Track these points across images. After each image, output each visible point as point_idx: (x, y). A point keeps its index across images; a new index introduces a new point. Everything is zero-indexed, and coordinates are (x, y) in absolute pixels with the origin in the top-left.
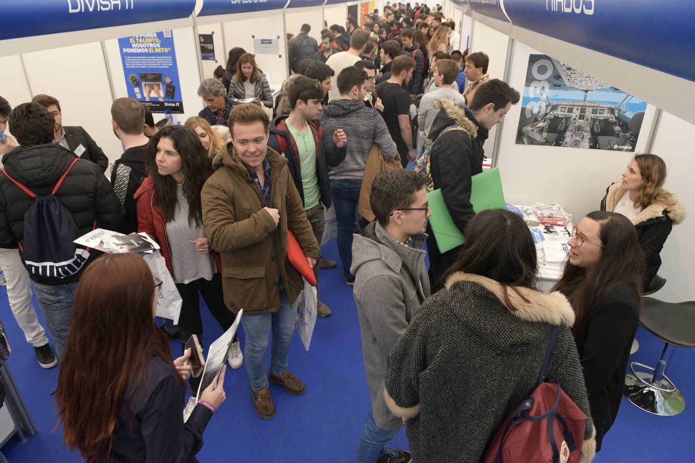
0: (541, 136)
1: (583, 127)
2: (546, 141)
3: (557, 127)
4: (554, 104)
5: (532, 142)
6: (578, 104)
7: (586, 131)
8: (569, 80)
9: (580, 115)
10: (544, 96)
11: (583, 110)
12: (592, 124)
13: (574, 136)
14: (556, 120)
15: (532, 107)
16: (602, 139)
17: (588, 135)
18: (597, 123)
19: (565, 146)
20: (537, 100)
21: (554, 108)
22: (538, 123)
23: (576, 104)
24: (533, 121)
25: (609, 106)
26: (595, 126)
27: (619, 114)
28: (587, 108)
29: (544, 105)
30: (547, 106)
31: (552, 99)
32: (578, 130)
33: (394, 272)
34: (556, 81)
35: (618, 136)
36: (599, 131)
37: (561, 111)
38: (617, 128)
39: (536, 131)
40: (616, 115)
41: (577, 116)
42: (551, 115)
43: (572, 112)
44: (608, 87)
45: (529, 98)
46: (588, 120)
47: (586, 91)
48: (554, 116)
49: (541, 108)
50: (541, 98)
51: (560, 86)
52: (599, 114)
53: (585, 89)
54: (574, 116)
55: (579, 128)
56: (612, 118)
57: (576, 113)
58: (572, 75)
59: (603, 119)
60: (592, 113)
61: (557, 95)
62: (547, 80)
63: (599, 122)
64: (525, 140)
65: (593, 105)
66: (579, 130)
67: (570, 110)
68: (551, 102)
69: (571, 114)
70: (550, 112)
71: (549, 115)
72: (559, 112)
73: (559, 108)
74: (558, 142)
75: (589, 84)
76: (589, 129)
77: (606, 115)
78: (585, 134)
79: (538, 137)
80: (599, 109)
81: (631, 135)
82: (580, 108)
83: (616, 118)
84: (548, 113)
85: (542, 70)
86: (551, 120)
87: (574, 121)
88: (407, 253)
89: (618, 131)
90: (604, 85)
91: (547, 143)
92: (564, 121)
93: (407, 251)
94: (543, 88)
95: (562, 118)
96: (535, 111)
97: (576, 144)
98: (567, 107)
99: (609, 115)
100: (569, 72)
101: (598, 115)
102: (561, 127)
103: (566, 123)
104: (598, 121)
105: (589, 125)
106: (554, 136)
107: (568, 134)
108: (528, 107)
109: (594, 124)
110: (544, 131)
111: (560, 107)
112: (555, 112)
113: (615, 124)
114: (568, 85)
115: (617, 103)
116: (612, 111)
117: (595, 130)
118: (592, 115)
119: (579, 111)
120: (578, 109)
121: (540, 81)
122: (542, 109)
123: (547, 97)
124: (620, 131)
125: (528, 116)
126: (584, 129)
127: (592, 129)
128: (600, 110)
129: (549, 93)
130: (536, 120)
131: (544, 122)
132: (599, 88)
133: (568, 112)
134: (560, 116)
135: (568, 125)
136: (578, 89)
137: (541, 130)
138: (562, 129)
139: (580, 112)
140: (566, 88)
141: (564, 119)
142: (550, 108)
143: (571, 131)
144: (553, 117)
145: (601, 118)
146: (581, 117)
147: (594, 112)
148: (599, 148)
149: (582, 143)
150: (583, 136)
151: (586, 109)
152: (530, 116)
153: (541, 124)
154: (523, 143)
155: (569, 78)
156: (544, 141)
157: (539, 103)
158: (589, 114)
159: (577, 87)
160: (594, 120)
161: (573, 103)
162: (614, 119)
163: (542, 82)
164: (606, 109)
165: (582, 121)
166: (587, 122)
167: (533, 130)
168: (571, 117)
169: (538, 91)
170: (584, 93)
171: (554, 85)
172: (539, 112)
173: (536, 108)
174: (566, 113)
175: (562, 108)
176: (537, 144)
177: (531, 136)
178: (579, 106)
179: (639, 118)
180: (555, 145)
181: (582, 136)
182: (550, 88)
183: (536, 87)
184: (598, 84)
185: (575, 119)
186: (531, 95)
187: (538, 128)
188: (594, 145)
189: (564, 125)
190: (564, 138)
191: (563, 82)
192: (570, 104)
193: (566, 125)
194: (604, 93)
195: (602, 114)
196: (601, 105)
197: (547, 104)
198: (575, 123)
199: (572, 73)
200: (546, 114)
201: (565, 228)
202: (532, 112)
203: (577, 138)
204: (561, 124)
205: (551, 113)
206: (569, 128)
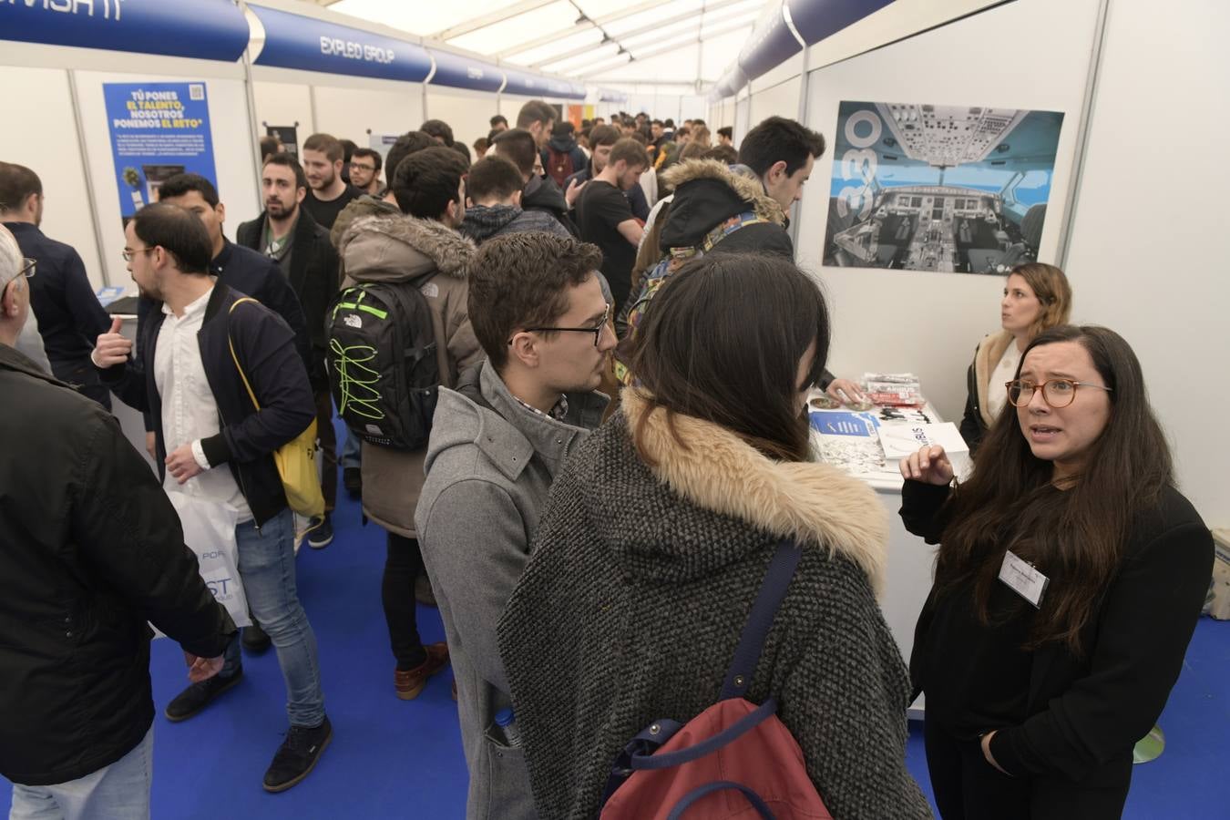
0: (868, 250)
1: (940, 234)
2: (877, 259)
3: (895, 234)
4: (887, 191)
5: (852, 261)
6: (928, 190)
7: (946, 241)
8: (911, 146)
9: (934, 211)
10: (869, 178)
11: (939, 203)
12: (956, 227)
13: (925, 249)
14: (892, 219)
15: (849, 198)
16: (976, 255)
17: (950, 248)
18: (965, 225)
19: (910, 269)
20: (856, 183)
21: (888, 198)
22: (861, 227)
23: (925, 190)
24: (850, 222)
25: (984, 193)
26: (962, 232)
27: (1002, 209)
28: (946, 199)
29: (869, 193)
30: (875, 196)
31: (882, 182)
32: (932, 238)
33: (504, 474)
34: (889, 150)
35: (1003, 248)
36: (970, 240)
37: (900, 204)
38: (1001, 235)
39: (857, 240)
40: (998, 210)
41: (928, 213)
42: (882, 211)
43: (919, 206)
44: (980, 160)
45: (842, 180)
46: (948, 220)
47: (943, 168)
48: (889, 214)
49: (863, 198)
50: (864, 179)
51: (895, 159)
52: (968, 208)
53: (941, 164)
54: (923, 214)
55: (934, 236)
56: (992, 216)
57: (927, 207)
58: (916, 139)
59: (974, 217)
60: (956, 208)
61: (891, 176)
62: (874, 148)
63: (969, 223)
64: (839, 257)
65: (955, 192)
66: (934, 238)
67: (917, 203)
68: (882, 187)
69: (918, 209)
70: (882, 204)
71: (879, 212)
72: (896, 206)
73: (897, 200)
74: (899, 262)
75: (946, 154)
76: (951, 236)
77: (980, 210)
78: (945, 246)
79: (862, 253)
80: (967, 199)
81: (1027, 246)
82: (933, 198)
83: (998, 216)
84: (878, 208)
85: (863, 129)
86: (884, 220)
87: (924, 222)
88: (546, 433)
89: (1001, 239)
90: (972, 156)
91: (879, 263)
92: (906, 222)
93: (545, 428)
94: (866, 162)
95: (903, 217)
96: (855, 204)
97: (930, 265)
98: (911, 196)
99: (985, 211)
100: (910, 134)
101: (965, 211)
102: (902, 234)
103: (911, 225)
104: (966, 222)
105: (950, 230)
106: (891, 250)
107: (915, 245)
108: (842, 197)
109: (959, 228)
110: (872, 241)
111: (898, 196)
112: (890, 207)
113: (996, 226)
114: (910, 156)
115: (998, 188)
116: (989, 203)
117: (963, 238)
118: (956, 211)
119: (932, 204)
120: (929, 201)
121: (860, 149)
122: (866, 201)
123: (874, 179)
124: (1006, 240)
125: (843, 213)
126: (942, 236)
127: (957, 237)
128: (969, 201)
129: (876, 171)
130: (857, 221)
131: (872, 223)
132: (964, 161)
133: (913, 205)
134: (899, 214)
135: (914, 229)
136: (927, 164)
137: (867, 240)
138: (905, 237)
139: (935, 206)
140: (907, 162)
141: (907, 219)
142: (880, 198)
143: (921, 240)
144: (886, 215)
145: (970, 217)
146: (937, 215)
147: (959, 205)
148: (972, 272)
149: (941, 262)
150: (942, 249)
151: (943, 200)
152: (846, 213)
153: (866, 229)
154: (836, 264)
155: (910, 143)
156: (874, 259)
157: (861, 189)
158: (949, 209)
159: (925, 159)
160: (960, 220)
161: (920, 190)
162: (994, 217)
163: (864, 151)
164: (979, 200)
165: (937, 221)
166: (947, 224)
167: (852, 240)
168: (918, 216)
169: (858, 167)
170: (939, 171)
171: (886, 157)
172: (861, 206)
173: (855, 198)
174: (910, 208)
175: (901, 198)
176: (860, 266)
177: (849, 250)
178: (931, 194)
179: (1038, 215)
180: (892, 268)
181: (939, 250)
182: (879, 163)
183: (853, 161)
184: (962, 154)
185: (925, 219)
186: (847, 176)
187: (862, 234)
188: (963, 266)
189: (907, 229)
190: (908, 253)
191: (901, 150)
192: (915, 191)
193: (911, 229)
194: (973, 170)
195: (973, 208)
196: (971, 193)
197: (875, 190)
198: (926, 225)
199: (915, 135)
200: (874, 210)
201: (919, 412)
202: (848, 205)
203: (932, 253)
204: (901, 229)
205: (883, 208)
206: (917, 235)
